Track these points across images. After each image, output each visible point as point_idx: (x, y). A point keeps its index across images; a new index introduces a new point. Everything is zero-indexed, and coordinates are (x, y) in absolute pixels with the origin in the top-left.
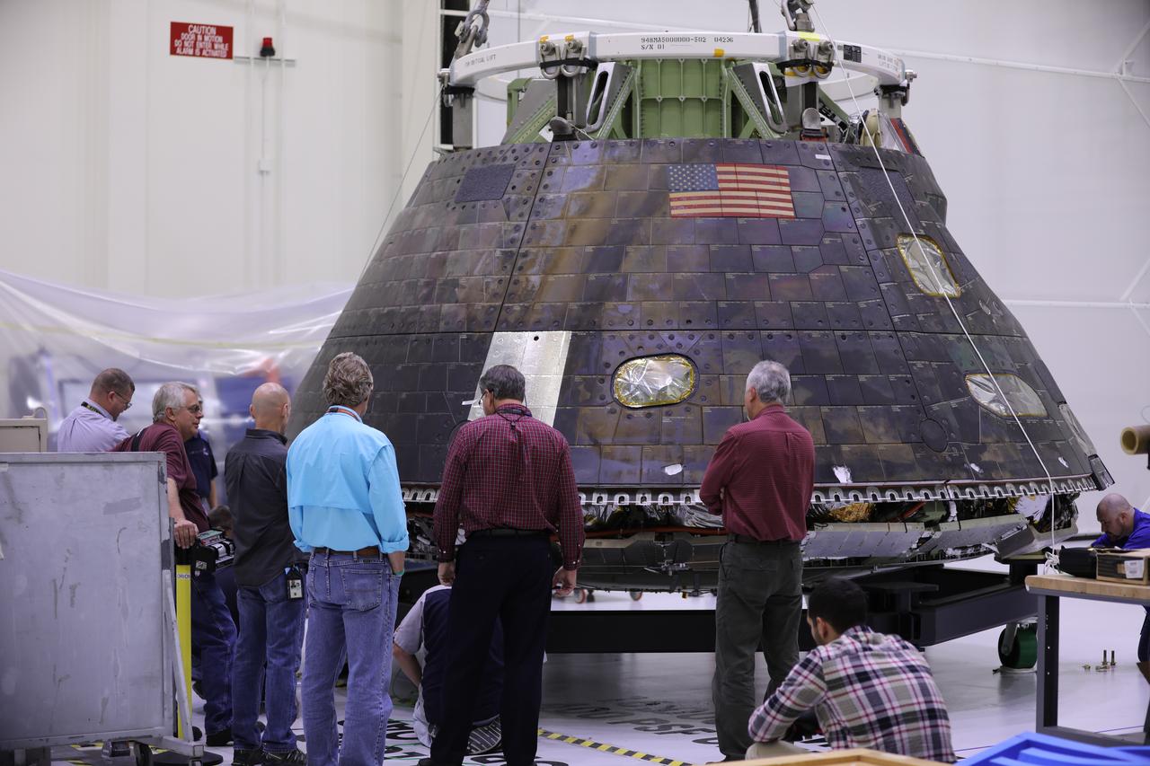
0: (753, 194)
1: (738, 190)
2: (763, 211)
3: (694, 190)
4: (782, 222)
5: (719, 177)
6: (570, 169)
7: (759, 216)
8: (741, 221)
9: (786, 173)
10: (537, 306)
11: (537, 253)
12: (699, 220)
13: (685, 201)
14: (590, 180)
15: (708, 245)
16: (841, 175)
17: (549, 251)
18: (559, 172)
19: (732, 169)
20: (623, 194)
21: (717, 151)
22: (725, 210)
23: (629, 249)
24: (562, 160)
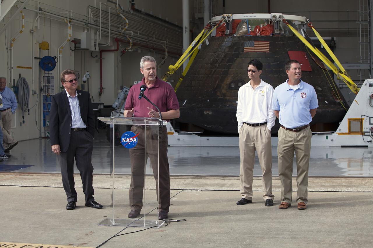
0: (261, 47)
1: (258, 46)
2: (263, 51)
3: (249, 47)
4: (266, 53)
5: (255, 44)
6: (227, 42)
8: (258, 53)
9: (269, 43)
10: (217, 70)
11: (218, 59)
12: (249, 53)
13: (248, 49)
14: (230, 45)
15: (251, 58)
16: (282, 43)
17: (221, 59)
18: (224, 43)
19: (258, 42)
20: (235, 47)
21: (255, 38)
22: (255, 51)
23: (235, 58)
24: (225, 40)
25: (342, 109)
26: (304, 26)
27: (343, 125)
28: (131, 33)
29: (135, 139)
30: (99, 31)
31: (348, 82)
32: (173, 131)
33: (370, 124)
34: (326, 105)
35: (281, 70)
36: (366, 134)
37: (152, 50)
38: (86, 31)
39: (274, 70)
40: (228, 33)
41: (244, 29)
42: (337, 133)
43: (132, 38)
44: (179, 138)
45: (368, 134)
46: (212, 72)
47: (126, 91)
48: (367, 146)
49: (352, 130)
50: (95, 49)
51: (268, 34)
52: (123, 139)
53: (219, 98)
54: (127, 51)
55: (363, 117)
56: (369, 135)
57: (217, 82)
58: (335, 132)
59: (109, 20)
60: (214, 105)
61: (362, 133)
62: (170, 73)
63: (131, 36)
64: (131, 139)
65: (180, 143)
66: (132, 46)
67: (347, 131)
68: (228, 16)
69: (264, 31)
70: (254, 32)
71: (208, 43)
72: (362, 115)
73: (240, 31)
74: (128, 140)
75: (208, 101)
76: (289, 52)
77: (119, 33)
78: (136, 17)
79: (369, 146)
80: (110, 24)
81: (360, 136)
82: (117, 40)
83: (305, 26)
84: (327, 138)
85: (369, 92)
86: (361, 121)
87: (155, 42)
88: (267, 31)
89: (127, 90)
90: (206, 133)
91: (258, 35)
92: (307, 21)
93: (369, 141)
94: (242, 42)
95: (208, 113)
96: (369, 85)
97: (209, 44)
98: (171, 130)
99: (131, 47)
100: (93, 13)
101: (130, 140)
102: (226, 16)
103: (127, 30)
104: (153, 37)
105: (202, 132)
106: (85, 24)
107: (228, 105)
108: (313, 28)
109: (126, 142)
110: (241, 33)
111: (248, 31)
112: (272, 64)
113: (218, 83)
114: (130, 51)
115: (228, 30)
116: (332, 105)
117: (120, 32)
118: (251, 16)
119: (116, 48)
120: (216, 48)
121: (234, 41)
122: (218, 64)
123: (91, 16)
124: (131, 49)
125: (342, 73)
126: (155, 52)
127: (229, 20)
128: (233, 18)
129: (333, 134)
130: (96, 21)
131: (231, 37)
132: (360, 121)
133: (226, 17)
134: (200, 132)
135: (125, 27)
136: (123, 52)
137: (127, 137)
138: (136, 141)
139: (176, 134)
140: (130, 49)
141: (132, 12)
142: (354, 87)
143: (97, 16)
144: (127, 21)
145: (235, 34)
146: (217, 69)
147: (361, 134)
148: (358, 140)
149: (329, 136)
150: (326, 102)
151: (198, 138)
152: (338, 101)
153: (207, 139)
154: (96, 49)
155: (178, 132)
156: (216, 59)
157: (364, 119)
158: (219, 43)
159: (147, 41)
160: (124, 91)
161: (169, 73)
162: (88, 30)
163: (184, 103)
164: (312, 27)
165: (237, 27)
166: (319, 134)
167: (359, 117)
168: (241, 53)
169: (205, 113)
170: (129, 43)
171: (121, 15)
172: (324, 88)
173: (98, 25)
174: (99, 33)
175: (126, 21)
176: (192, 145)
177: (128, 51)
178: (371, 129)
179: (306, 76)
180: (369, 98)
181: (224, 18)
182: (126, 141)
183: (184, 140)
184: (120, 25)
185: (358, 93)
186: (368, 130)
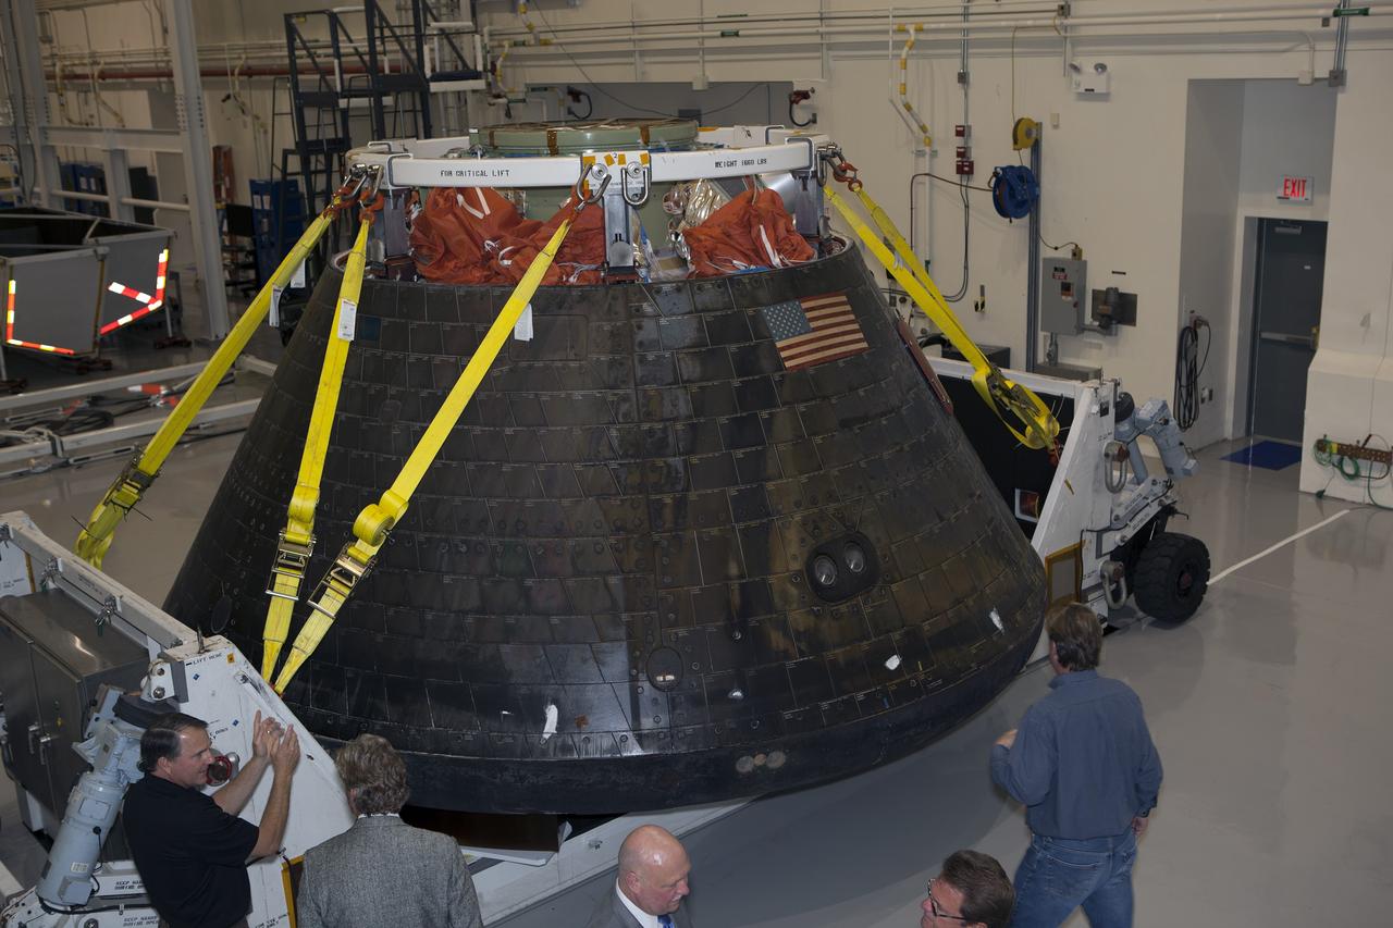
2: (849, 346)
3: (793, 335)
4: (864, 355)
5: (809, 315)
6: (662, 321)
10: (693, 496)
11: (665, 430)
14: (690, 335)
15: (829, 397)
17: (679, 426)
18: (649, 325)
19: (813, 304)
20: (732, 348)
23: (764, 414)
24: (647, 308)
33: (1099, 555)
36: (1090, 596)
45: (1098, 593)
46: (668, 514)
53: (790, 664)
57: (733, 570)
60: (787, 715)
72: (1082, 532)
75: (738, 694)
86: (1078, 553)
94: (750, 311)
107: (860, 696)
112: (904, 411)
113: (741, 576)
118: (747, 163)
120: (602, 359)
121: (707, 310)
122: (676, 462)
127: (635, 185)
128: (655, 177)
131: (678, 290)
132: (1074, 555)
146: (687, 489)
156: (646, 426)
157: (1085, 542)
158: (609, 328)
168: (776, 376)
180: (1099, 459)
186: (1093, 581)
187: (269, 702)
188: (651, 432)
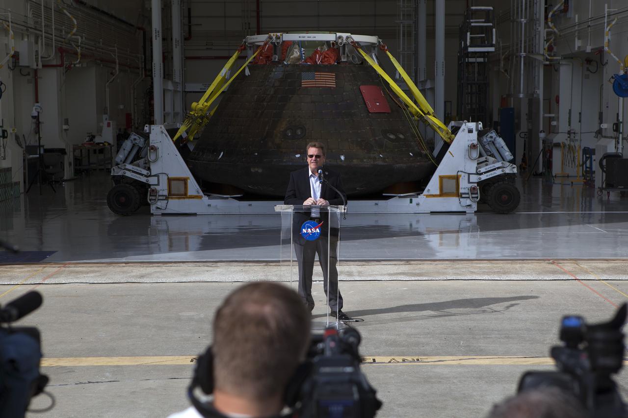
0: (324, 81)
1: (321, 79)
2: (327, 85)
3: (308, 80)
4: (332, 88)
5: (316, 76)
6: (276, 73)
7: (326, 87)
8: (321, 88)
9: (334, 74)
11: (266, 97)
12: (309, 88)
13: (306, 83)
14: (281, 76)
15: (311, 95)
16: (351, 74)
17: (269, 96)
18: (273, 73)
19: (319, 73)
20: (289, 80)
21: (316, 68)
22: (317, 85)
23: (290, 96)
24: (274, 70)
25: (430, 162)
26: (374, 49)
27: (433, 186)
28: (78, 40)
29: (318, 229)
30: (42, 39)
31: (439, 128)
32: (201, 193)
33: (469, 182)
34: (411, 159)
35: (353, 111)
36: (463, 196)
37: (99, 62)
38: (26, 39)
39: (343, 112)
40: (277, 60)
41: (296, 53)
42: (424, 195)
43: (79, 46)
44: (210, 204)
45: (467, 196)
46: (259, 115)
47: (135, 139)
48: (465, 212)
49: (444, 191)
50: (37, 65)
51: (332, 62)
52: (304, 230)
53: (271, 150)
54: (72, 66)
55: (459, 174)
56: (469, 197)
57: (267, 128)
58: (422, 193)
59: (52, 20)
60: (265, 160)
61: (458, 194)
62: (196, 115)
63: (78, 43)
64: (313, 230)
65: (211, 211)
66: (81, 58)
67: (438, 193)
68: (277, 36)
69: (327, 57)
70: (312, 58)
71: (247, 72)
72: (458, 171)
73: (291, 57)
74: (309, 230)
75: (256, 154)
76: (362, 88)
77: (63, 40)
78: (79, 12)
79: (467, 212)
80: (53, 27)
81: (456, 199)
82: (61, 51)
83: (376, 49)
84: (411, 202)
85: (469, 140)
86: (457, 178)
87: (102, 49)
88: (331, 57)
89: (135, 137)
90: (248, 196)
91: (318, 63)
92: (379, 42)
93: (468, 206)
94: (298, 73)
95: (257, 171)
96: (468, 131)
97: (249, 74)
98: (198, 192)
99: (79, 60)
100: (33, 11)
101: (311, 231)
102: (274, 35)
103: (74, 34)
104: (99, 42)
105: (242, 195)
106: (25, 28)
107: (285, 160)
108: (387, 52)
109: (307, 233)
110: (292, 59)
111: (301, 55)
112: (340, 104)
113: (268, 130)
114: (77, 65)
115: (276, 54)
116: (418, 158)
117: (64, 37)
118: (309, 37)
119: (59, 63)
120: (261, 80)
121: (287, 71)
122: (265, 104)
123: (30, 15)
124: (80, 63)
125: (430, 115)
126: (103, 66)
127: (279, 41)
128: (284, 40)
129: (419, 197)
130: (36, 22)
131: (282, 66)
132: (455, 179)
133: (274, 37)
134: (239, 196)
135: (73, 30)
136: (69, 68)
137: (308, 227)
138: (319, 231)
139: (205, 198)
140: (76, 64)
141: (74, 5)
142: (447, 134)
143: (37, 15)
144: (75, 21)
145: (284, 60)
146: (265, 110)
147: (456, 196)
148: (453, 204)
149: (415, 200)
150: (410, 154)
151: (237, 203)
152: (424, 152)
153: (249, 205)
154: (39, 65)
155: (208, 196)
156: (263, 96)
157: (461, 176)
158: (264, 73)
159: (94, 48)
160: (132, 139)
161: (194, 114)
162: (28, 36)
163: (220, 157)
164: (386, 50)
165: (287, 50)
166: (400, 197)
167: (454, 174)
168: (298, 88)
169: (252, 170)
170: (76, 53)
171: (65, 11)
172: (407, 135)
173: (40, 29)
174: (42, 42)
175: (73, 21)
176: (228, 213)
177: (74, 66)
178: (470, 190)
179: (384, 119)
180: (467, 147)
181: (270, 38)
182: (307, 231)
183: (216, 206)
184: (63, 27)
185: (452, 141)
186: (466, 191)
187: (168, 140)
188: (263, 97)
